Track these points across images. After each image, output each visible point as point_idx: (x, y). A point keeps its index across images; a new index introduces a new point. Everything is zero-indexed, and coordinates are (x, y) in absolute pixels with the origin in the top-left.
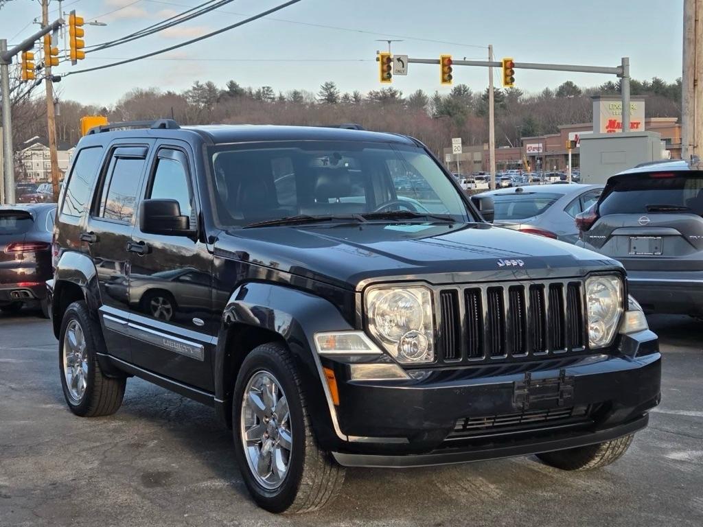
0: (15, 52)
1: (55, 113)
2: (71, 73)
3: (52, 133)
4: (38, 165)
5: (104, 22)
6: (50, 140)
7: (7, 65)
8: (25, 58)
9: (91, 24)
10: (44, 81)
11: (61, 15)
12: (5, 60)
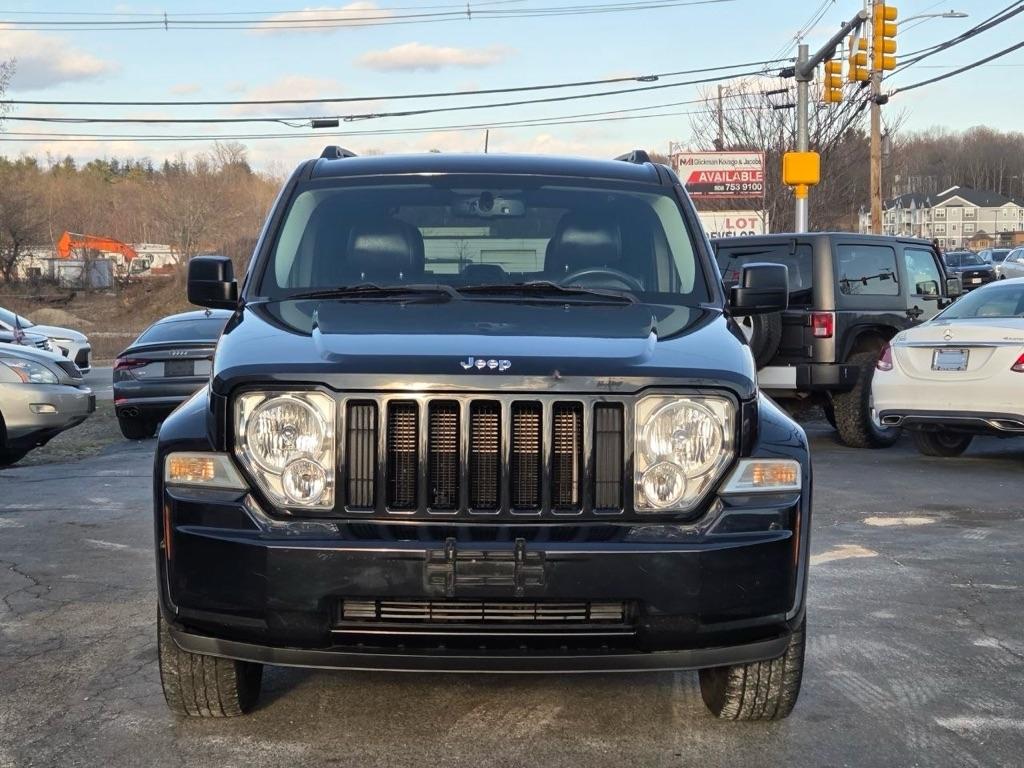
0: (815, 63)
1: (882, 150)
2: (899, 90)
3: (876, 179)
4: (954, 228)
5: (964, 12)
6: (872, 189)
7: (807, 81)
8: (829, 71)
9: (945, 16)
10: (869, 104)
11: (865, 5)
12: (804, 76)
